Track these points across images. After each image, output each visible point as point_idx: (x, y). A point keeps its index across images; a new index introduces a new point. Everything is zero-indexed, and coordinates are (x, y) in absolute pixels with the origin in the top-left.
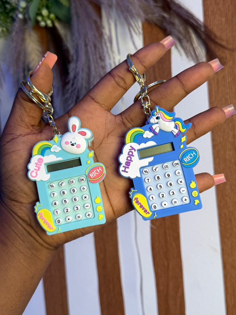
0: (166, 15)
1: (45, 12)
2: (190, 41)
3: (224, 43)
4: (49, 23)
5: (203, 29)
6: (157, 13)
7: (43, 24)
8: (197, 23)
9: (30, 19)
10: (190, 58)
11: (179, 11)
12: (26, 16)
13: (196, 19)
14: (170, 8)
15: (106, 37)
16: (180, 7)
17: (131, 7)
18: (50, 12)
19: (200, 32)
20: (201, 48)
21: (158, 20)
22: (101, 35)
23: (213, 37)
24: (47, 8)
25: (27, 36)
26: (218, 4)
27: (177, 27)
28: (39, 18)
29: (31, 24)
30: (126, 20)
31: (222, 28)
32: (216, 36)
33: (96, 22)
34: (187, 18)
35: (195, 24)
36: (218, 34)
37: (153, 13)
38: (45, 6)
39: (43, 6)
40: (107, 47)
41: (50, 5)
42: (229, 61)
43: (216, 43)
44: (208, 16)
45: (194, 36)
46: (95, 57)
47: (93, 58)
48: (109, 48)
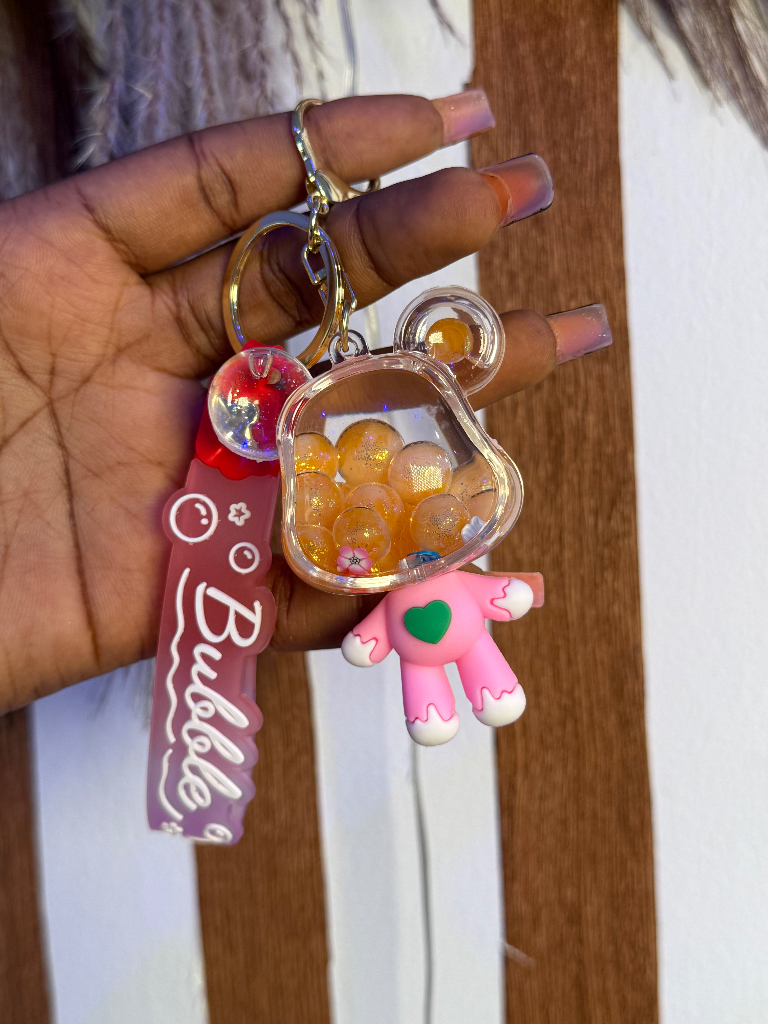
40: (284, 17)
46: (212, 60)
47: (204, 62)
48: (298, 28)
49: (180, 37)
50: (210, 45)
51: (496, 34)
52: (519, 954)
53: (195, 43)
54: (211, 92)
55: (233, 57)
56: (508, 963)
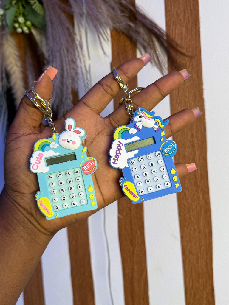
0: (131, 24)
1: (21, 20)
2: (154, 48)
3: (184, 51)
4: (26, 29)
5: (165, 38)
6: (124, 22)
7: (19, 30)
8: (160, 31)
9: (7, 26)
10: (154, 63)
11: (144, 21)
12: (4, 23)
13: (159, 29)
14: (136, 18)
15: (77, 43)
16: (144, 17)
17: (100, 16)
18: (26, 20)
19: (163, 40)
20: (163, 55)
21: (125, 29)
22: (73, 41)
23: (174, 45)
24: (24, 16)
25: (5, 42)
26: (179, 15)
27: (142, 35)
28: (17, 25)
29: (8, 30)
30: (96, 27)
31: (183, 37)
32: (177, 44)
33: (68, 29)
34: (151, 27)
35: (158, 33)
36: (179, 42)
37: (120, 22)
38: (22, 14)
39: (20, 14)
40: (78, 52)
41: (26, 13)
42: (188, 67)
43: (177, 51)
44: (171, 25)
45: (157, 44)
46: (67, 59)
47: (65, 60)
48: (80, 53)
49: (60, 55)
50: (66, 57)
51: (116, 54)
52: (120, 216)
53: (63, 57)
54: (67, 65)
55: (70, 59)
56: (119, 218)
